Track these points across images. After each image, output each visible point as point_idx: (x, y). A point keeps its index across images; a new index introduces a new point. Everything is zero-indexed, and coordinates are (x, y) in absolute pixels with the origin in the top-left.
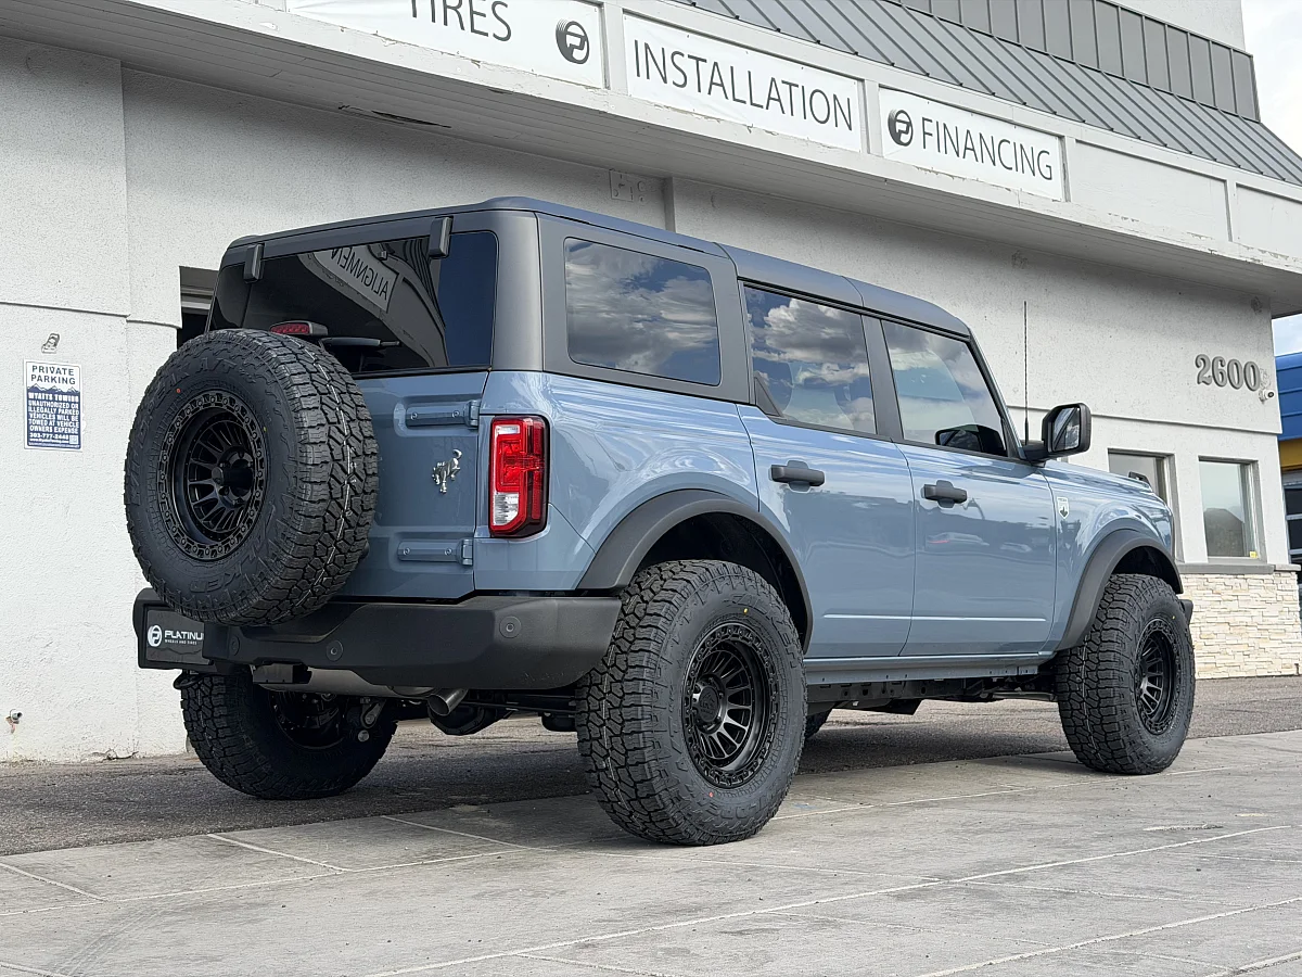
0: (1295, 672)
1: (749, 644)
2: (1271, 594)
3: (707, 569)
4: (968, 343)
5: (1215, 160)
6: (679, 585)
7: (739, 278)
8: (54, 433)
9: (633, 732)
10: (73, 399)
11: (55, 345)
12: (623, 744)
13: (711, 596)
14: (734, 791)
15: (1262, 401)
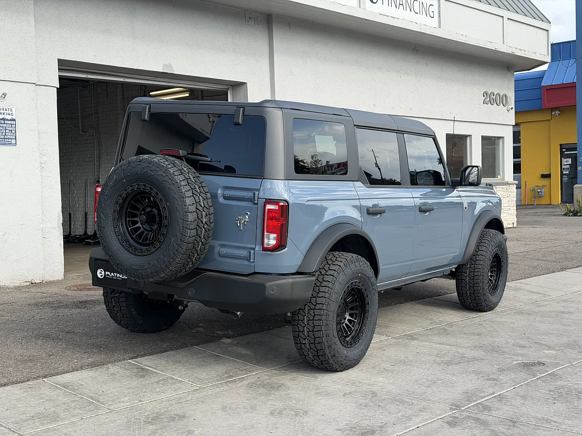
0: (512, 226)
1: (360, 288)
2: (505, 194)
3: (347, 260)
4: (433, 139)
5: (500, 8)
6: (336, 268)
7: (355, 126)
8: (4, 138)
9: (318, 331)
10: (12, 122)
11: (4, 98)
12: (314, 335)
13: (348, 271)
14: (352, 349)
15: (508, 111)
